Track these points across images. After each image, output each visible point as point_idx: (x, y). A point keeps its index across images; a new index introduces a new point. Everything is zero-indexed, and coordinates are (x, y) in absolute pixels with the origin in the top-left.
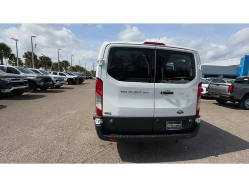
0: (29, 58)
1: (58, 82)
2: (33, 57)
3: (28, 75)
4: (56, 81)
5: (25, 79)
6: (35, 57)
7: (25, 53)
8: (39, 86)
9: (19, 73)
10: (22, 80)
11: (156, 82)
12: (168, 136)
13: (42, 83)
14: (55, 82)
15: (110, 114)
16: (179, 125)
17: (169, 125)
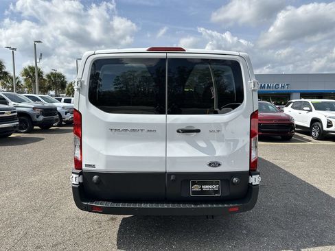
0: (30, 77)
1: (68, 114)
2: (36, 74)
3: (20, 104)
4: (66, 113)
5: (12, 113)
6: (40, 74)
7: (26, 70)
8: (36, 123)
9: (6, 103)
10: (7, 114)
11: (169, 113)
12: (193, 206)
13: (41, 118)
14: (63, 116)
15: (94, 166)
16: (216, 187)
17: (196, 188)
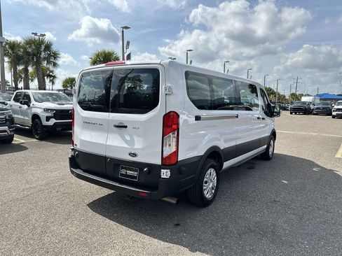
16: (135, 174)
17: (123, 171)
